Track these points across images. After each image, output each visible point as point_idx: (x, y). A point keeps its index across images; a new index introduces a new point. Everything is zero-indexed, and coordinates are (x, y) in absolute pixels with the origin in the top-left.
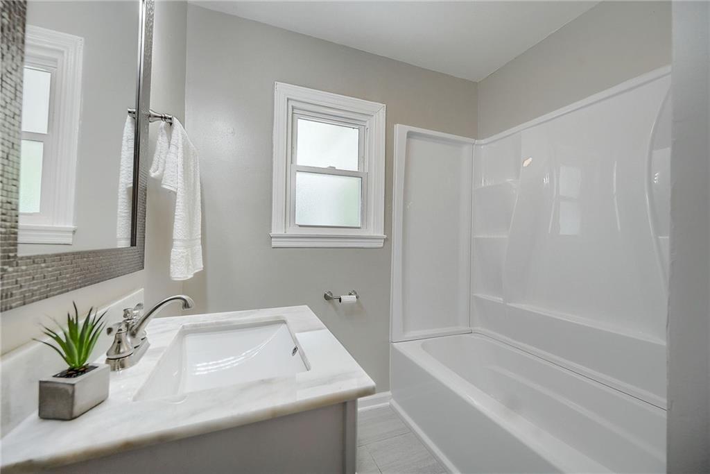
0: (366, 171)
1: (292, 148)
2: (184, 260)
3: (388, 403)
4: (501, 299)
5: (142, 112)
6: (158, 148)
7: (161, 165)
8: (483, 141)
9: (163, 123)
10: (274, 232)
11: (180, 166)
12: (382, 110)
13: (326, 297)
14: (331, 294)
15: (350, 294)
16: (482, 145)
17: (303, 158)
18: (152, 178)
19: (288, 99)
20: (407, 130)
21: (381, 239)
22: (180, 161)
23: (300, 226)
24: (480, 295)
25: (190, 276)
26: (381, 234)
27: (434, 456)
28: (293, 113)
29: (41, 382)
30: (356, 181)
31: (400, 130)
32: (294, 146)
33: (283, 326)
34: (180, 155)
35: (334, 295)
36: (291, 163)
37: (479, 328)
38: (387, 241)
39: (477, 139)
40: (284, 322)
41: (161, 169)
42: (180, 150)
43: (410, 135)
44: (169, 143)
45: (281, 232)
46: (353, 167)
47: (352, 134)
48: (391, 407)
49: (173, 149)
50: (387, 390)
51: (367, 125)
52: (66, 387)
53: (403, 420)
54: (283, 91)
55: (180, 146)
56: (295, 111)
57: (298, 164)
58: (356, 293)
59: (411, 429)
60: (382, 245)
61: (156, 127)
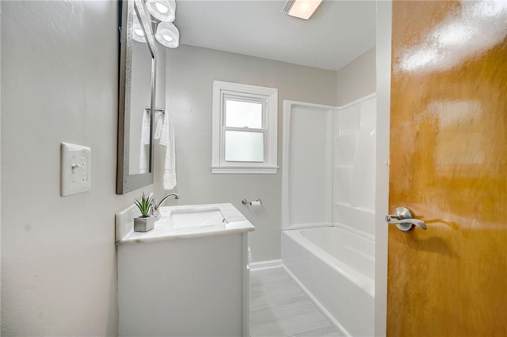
0: (267, 128)
1: (223, 117)
2: (170, 179)
3: (280, 266)
4: (349, 205)
5: (153, 109)
6: (158, 124)
7: (159, 133)
8: (340, 108)
9: (160, 113)
10: (213, 166)
11: (168, 133)
12: (275, 93)
13: (243, 202)
14: (246, 201)
15: (257, 201)
16: (339, 110)
17: (229, 123)
18: (156, 140)
19: (220, 90)
20: (291, 103)
21: (275, 168)
22: (168, 131)
23: (228, 161)
24: (338, 203)
25: (172, 188)
26: (276, 166)
27: (303, 291)
28: (223, 97)
29: (135, 219)
30: (261, 135)
31: (287, 104)
32: (224, 115)
33: (219, 212)
34: (168, 128)
35: (248, 201)
36: (223, 125)
37: (338, 224)
38: (279, 170)
39: (336, 106)
40: (219, 210)
41: (159, 135)
42: (168, 125)
43: (293, 106)
44: (163, 122)
45: (217, 165)
46: (259, 126)
47: (257, 107)
48: (282, 268)
49: (165, 125)
50: (280, 258)
51: (267, 101)
52: (144, 220)
53: (288, 275)
54: (218, 85)
55: (168, 123)
56: (225, 96)
57: (227, 126)
58: (260, 200)
59: (292, 279)
60: (276, 172)
61: (157, 115)
